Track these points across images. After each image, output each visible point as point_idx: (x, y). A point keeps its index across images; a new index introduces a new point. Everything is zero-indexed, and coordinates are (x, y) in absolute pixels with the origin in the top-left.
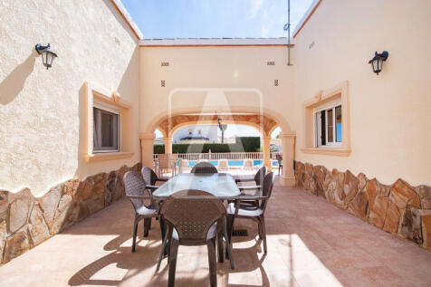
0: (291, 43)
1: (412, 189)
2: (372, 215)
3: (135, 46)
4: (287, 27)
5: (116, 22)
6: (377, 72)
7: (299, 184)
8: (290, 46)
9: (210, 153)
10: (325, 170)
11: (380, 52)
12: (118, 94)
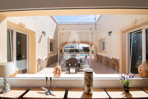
0: (96, 23)
1: (114, 59)
2: (109, 65)
3: (56, 25)
4: (95, 19)
5: (53, 21)
6: (109, 35)
7: (98, 60)
8: (96, 24)
9: (75, 52)
10: (102, 56)
11: (110, 31)
12: (54, 38)
